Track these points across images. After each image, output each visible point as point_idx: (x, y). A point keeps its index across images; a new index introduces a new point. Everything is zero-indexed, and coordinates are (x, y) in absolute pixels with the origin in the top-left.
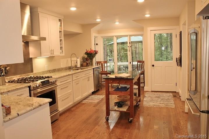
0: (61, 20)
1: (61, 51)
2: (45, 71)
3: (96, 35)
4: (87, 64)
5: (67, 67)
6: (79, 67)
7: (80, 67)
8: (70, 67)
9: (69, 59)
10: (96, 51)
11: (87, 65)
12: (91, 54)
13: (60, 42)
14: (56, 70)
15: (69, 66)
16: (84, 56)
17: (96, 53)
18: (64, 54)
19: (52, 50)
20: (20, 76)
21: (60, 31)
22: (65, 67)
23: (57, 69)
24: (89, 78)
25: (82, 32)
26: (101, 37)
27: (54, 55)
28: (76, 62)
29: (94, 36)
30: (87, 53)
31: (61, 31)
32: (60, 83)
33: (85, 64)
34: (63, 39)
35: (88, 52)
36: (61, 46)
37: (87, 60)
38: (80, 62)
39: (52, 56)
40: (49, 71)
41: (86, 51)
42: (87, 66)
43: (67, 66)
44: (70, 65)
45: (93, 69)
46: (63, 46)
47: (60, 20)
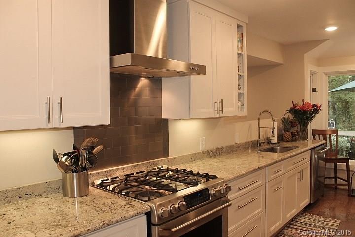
0: (242, 26)
1: (239, 104)
2: (198, 153)
3: (315, 69)
4: (293, 135)
5: (249, 142)
6: (276, 142)
7: (278, 143)
8: (255, 141)
9: (255, 121)
10: (317, 106)
11: (294, 138)
12: (305, 112)
13: (238, 80)
14: (224, 149)
15: (253, 139)
16: (286, 116)
17: (316, 109)
18: (245, 112)
19: (220, 100)
20: (135, 166)
21: (238, 54)
22: (245, 141)
23: (227, 147)
24: (301, 172)
25: (282, 62)
26: (325, 73)
27: (221, 115)
28: (271, 130)
29: (309, 71)
30: (293, 110)
31: (240, 54)
32: (237, 193)
33: (288, 135)
34: (245, 74)
35: (297, 108)
36: (240, 92)
37: (294, 127)
38: (279, 130)
39: (217, 116)
40: (208, 152)
41: (292, 106)
42: (292, 141)
43: (249, 140)
44: (255, 138)
45: (311, 149)
46: (245, 91)
47: (238, 26)
